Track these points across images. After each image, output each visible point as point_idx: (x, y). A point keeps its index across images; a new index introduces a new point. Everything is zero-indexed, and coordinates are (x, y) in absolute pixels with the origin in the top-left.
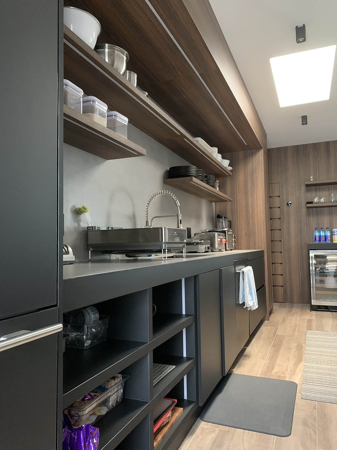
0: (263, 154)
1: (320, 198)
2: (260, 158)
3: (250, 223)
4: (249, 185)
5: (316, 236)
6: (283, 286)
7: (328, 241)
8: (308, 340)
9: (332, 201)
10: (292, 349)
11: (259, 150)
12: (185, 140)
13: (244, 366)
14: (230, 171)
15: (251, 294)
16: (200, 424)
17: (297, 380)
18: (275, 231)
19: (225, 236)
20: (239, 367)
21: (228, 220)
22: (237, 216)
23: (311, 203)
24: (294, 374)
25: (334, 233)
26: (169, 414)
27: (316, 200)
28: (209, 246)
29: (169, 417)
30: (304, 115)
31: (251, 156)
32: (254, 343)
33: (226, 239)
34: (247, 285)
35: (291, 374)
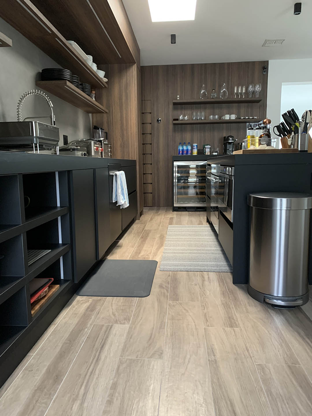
0: (136, 69)
1: (184, 116)
2: (133, 72)
3: (124, 135)
4: (124, 98)
5: (179, 150)
6: (152, 193)
7: (189, 154)
8: (169, 232)
9: (194, 119)
10: (155, 239)
11: (133, 65)
12: (56, 40)
13: (116, 253)
14: (106, 82)
15: (123, 194)
16: (76, 297)
17: (157, 259)
18: (146, 145)
19: (102, 145)
20: (112, 255)
21: (105, 131)
22: (113, 128)
23: (177, 120)
24: (156, 255)
25: (194, 148)
26: (46, 289)
27: (181, 117)
28: (86, 152)
29: (46, 291)
31: (125, 70)
32: (126, 237)
33: (102, 147)
34: (120, 187)
35: (154, 256)
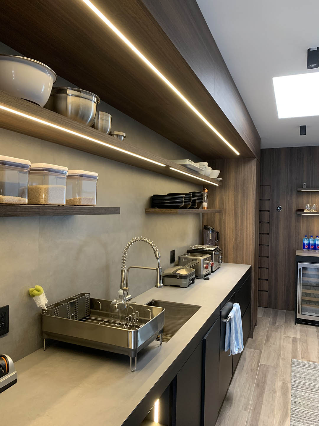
0: (255, 164)
3: (238, 236)
5: (304, 244)
6: (267, 291)
7: (317, 251)
10: (276, 392)
11: (252, 159)
12: (171, 169)
14: (221, 181)
15: (236, 339)
18: (263, 235)
19: (212, 258)
21: (216, 231)
23: (303, 210)
28: (194, 277)
30: (302, 125)
31: (243, 165)
33: (212, 262)
34: (234, 331)
